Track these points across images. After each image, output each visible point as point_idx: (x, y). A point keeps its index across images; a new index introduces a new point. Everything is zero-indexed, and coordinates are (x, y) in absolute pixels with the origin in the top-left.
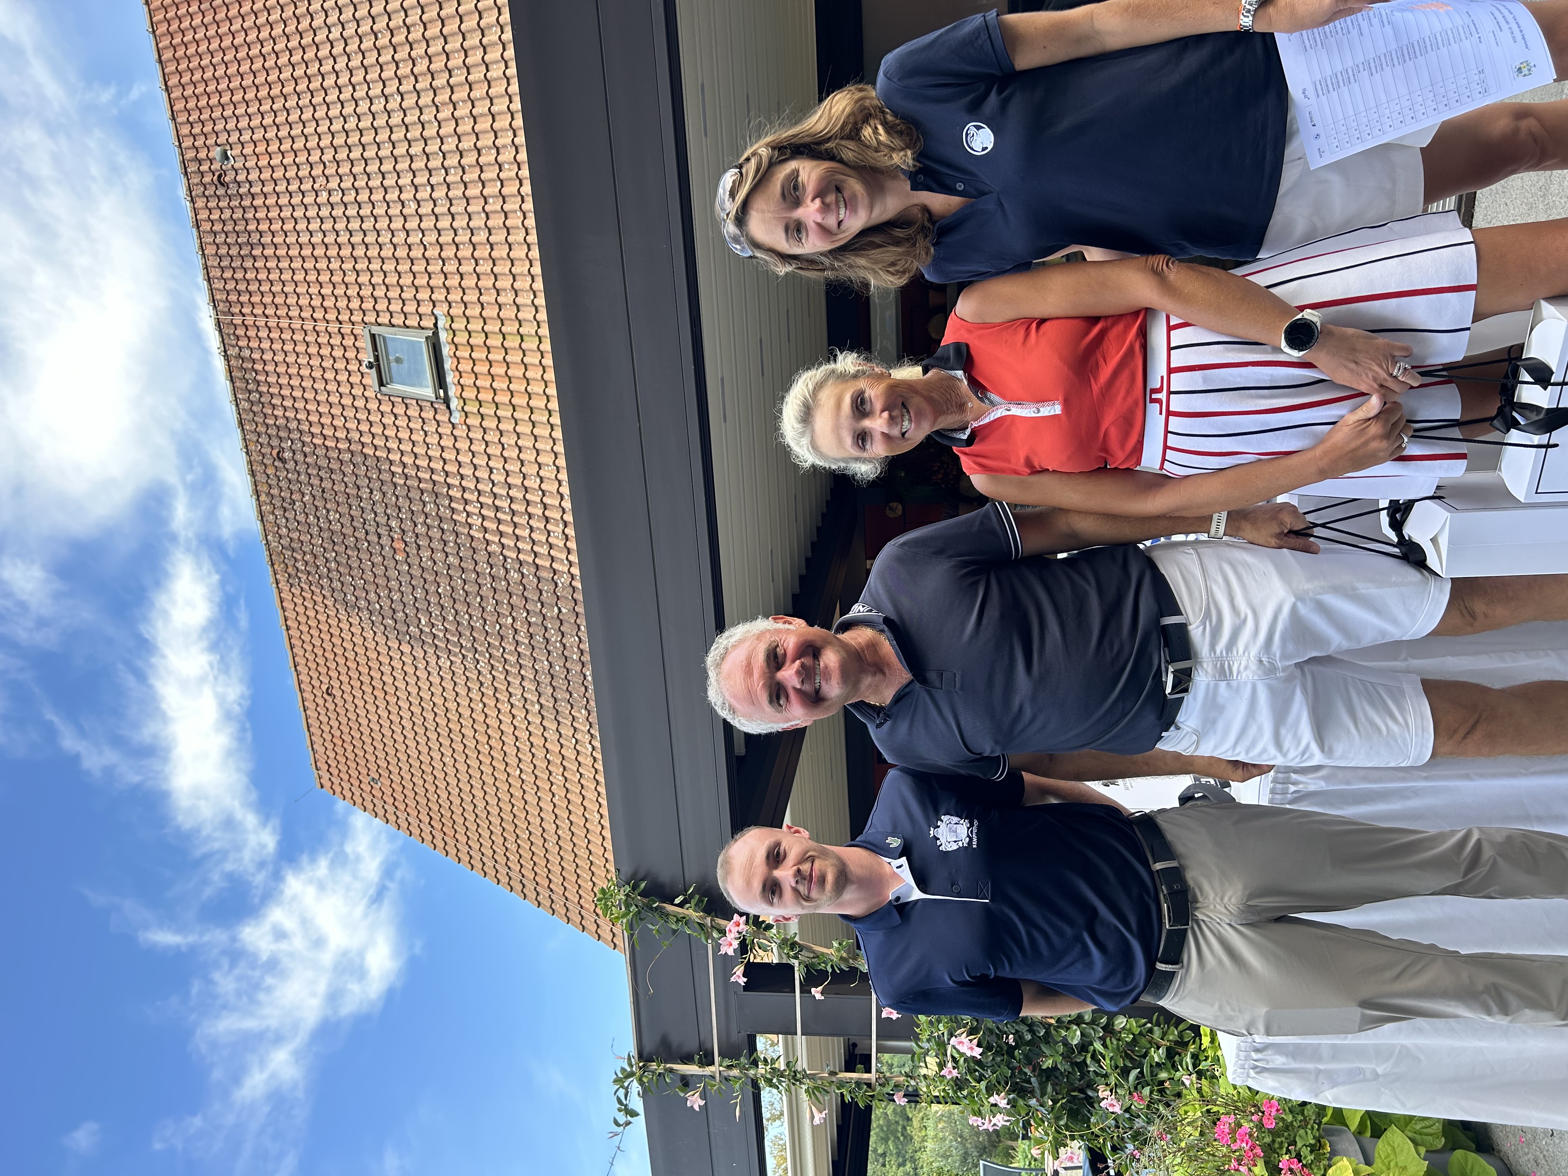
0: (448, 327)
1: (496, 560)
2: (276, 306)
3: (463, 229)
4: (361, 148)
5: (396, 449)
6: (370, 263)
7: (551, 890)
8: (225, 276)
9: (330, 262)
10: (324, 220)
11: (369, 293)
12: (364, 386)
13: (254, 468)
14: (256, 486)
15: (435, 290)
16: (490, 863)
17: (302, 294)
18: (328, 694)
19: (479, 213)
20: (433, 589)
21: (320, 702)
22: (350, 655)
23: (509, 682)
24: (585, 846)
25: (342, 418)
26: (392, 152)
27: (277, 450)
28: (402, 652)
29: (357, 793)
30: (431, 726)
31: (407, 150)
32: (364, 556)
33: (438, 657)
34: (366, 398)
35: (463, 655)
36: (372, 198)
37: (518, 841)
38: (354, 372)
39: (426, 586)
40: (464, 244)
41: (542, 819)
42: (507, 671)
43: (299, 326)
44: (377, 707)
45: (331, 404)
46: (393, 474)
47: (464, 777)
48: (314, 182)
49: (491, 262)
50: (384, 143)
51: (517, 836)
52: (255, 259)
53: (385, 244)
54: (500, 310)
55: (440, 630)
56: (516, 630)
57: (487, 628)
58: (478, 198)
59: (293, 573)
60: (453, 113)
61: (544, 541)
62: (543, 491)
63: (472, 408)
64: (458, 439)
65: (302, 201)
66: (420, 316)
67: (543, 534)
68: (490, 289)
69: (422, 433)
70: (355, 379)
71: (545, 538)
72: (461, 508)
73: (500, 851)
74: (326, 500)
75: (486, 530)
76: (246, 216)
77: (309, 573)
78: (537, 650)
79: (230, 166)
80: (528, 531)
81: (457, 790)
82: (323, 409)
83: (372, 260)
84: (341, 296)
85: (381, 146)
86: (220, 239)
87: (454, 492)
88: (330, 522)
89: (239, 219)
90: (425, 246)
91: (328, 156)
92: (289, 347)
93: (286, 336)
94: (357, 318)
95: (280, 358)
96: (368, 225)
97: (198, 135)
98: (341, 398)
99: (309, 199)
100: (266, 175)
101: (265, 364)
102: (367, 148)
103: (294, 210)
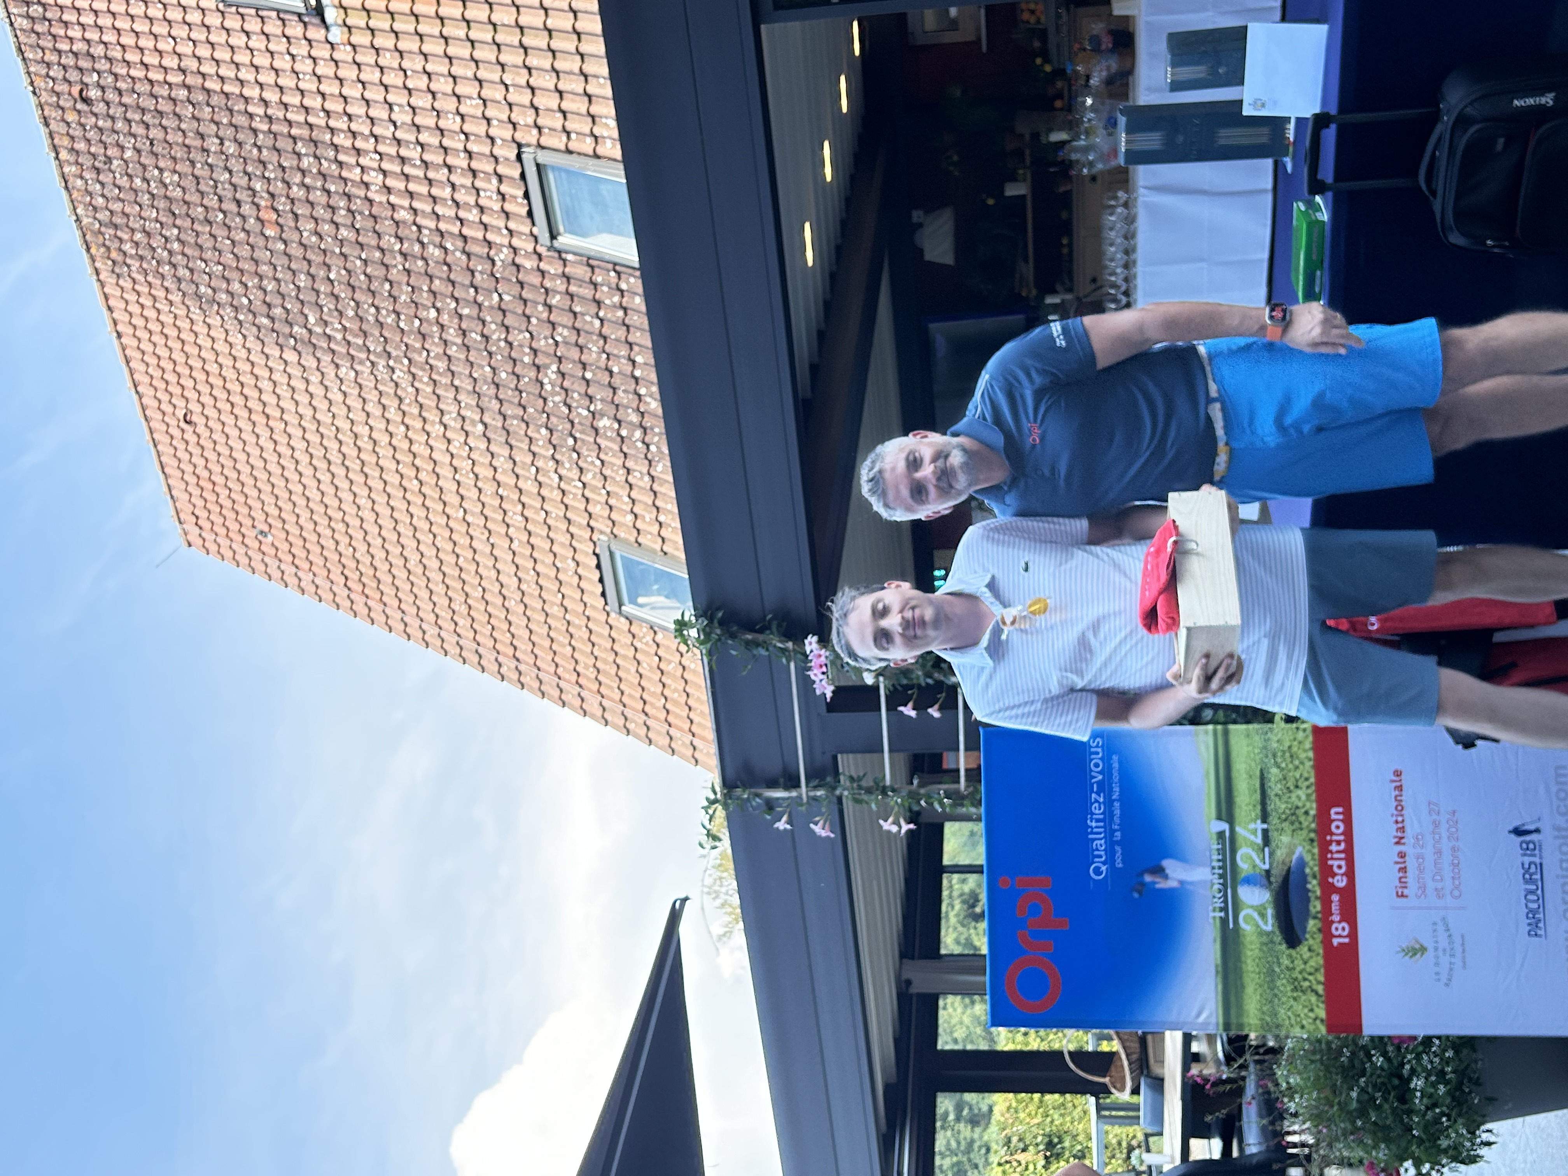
1: (407, 232)
5: (253, 81)
7: (518, 660)
13: (46, 113)
14: (53, 139)
18: (186, 422)
20: (322, 273)
21: (176, 433)
22: (213, 368)
23: (438, 397)
25: (170, 40)
27: (78, 88)
28: (285, 361)
29: (241, 550)
30: (336, 458)
32: (221, 232)
33: (337, 366)
34: (203, 10)
35: (372, 363)
37: (469, 601)
39: (312, 271)
42: (435, 381)
44: (258, 436)
45: (151, 20)
46: (251, 116)
47: (388, 524)
51: (467, 595)
55: (337, 330)
56: (442, 326)
57: (402, 324)
59: (120, 258)
61: (473, 203)
62: (466, 135)
63: (357, 20)
64: (341, 64)
67: (470, 194)
69: (288, 57)
71: (474, 199)
72: (353, 161)
73: (445, 614)
74: (156, 155)
75: (389, 190)
78: (473, 352)
80: (449, 190)
81: (380, 540)
82: (142, 27)
87: (341, 140)
88: (165, 186)
98: (166, 10)
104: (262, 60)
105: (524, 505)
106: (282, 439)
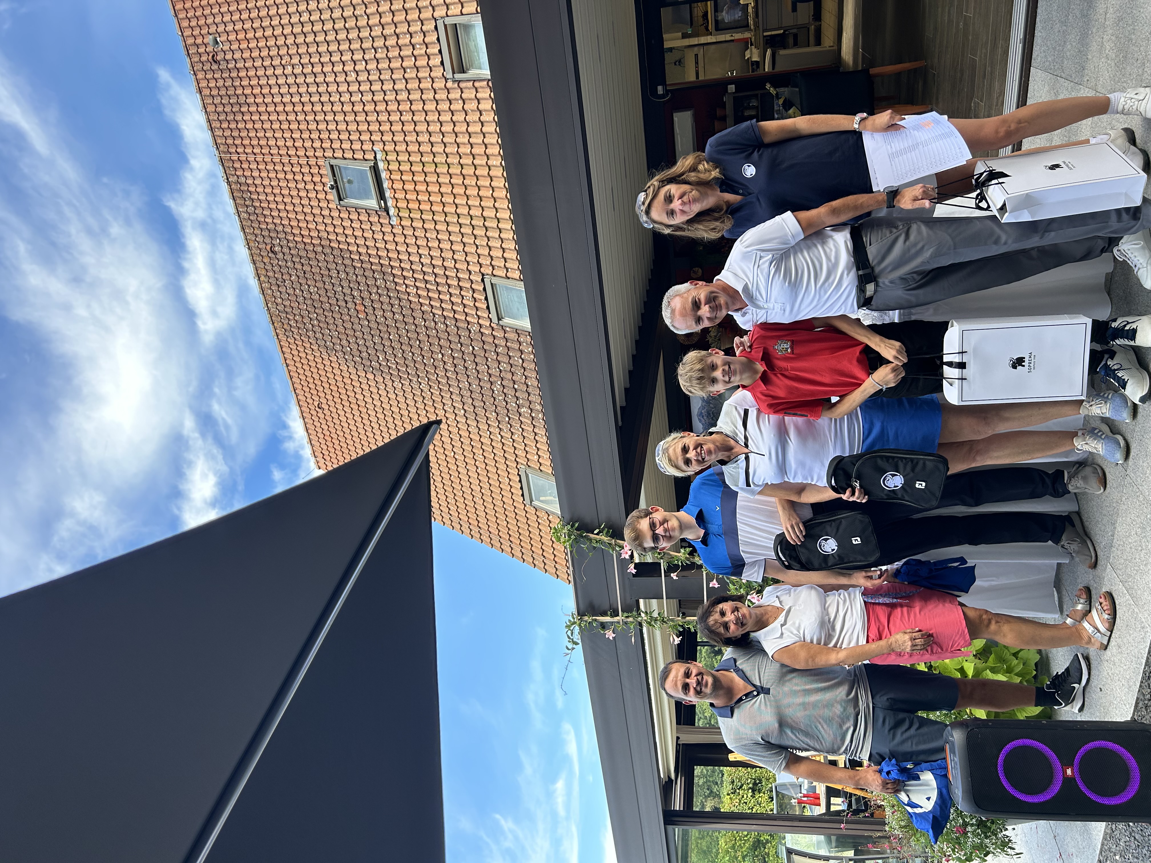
0: (384, 159)
1: (428, 316)
2: (261, 146)
3: (390, 91)
4: (313, 35)
5: (354, 243)
6: (325, 115)
7: (480, 528)
8: (223, 126)
9: (297, 115)
10: (291, 86)
11: (327, 137)
12: (328, 201)
13: (254, 258)
14: (257, 271)
15: (373, 133)
17: (279, 138)
18: (319, 408)
19: (400, 79)
20: (386, 336)
21: (314, 413)
23: (442, 396)
24: (500, 499)
25: (314, 223)
26: (336, 37)
27: (270, 246)
28: (368, 379)
31: (347, 36)
32: (337, 316)
34: (330, 209)
35: (410, 380)
36: (324, 70)
37: (456, 498)
38: (320, 191)
39: (381, 335)
40: (391, 101)
41: (471, 483)
42: (440, 389)
43: (278, 160)
44: (353, 415)
45: (305, 213)
46: (353, 260)
48: (282, 59)
49: (411, 113)
50: (329, 31)
51: (455, 495)
52: (242, 113)
53: (336, 102)
54: (420, 146)
55: (393, 364)
56: (444, 362)
57: (425, 361)
58: (399, 69)
59: (288, 328)
60: (377, 9)
61: (460, 302)
62: (457, 269)
63: (404, 214)
64: (396, 235)
65: (274, 73)
66: (364, 152)
67: (459, 298)
68: (411, 132)
69: (370, 232)
70: (321, 196)
71: (460, 300)
72: (402, 282)
74: (307, 278)
75: (419, 296)
76: (234, 84)
77: (299, 328)
78: (459, 375)
79: (220, 49)
80: (448, 296)
82: (301, 217)
83: (327, 114)
84: (307, 139)
85: (328, 33)
86: (217, 100)
87: (397, 272)
88: (311, 294)
89: (230, 86)
90: (364, 103)
91: (290, 41)
92: (272, 175)
93: (270, 167)
94: (319, 154)
95: (266, 182)
96: (322, 89)
97: (195, 27)
98: (312, 209)
99: (279, 72)
100: (246, 55)
101: (256, 187)
102: (317, 34)
103: (268, 79)
104: (358, 233)
105: (483, 450)
106: (365, 416)
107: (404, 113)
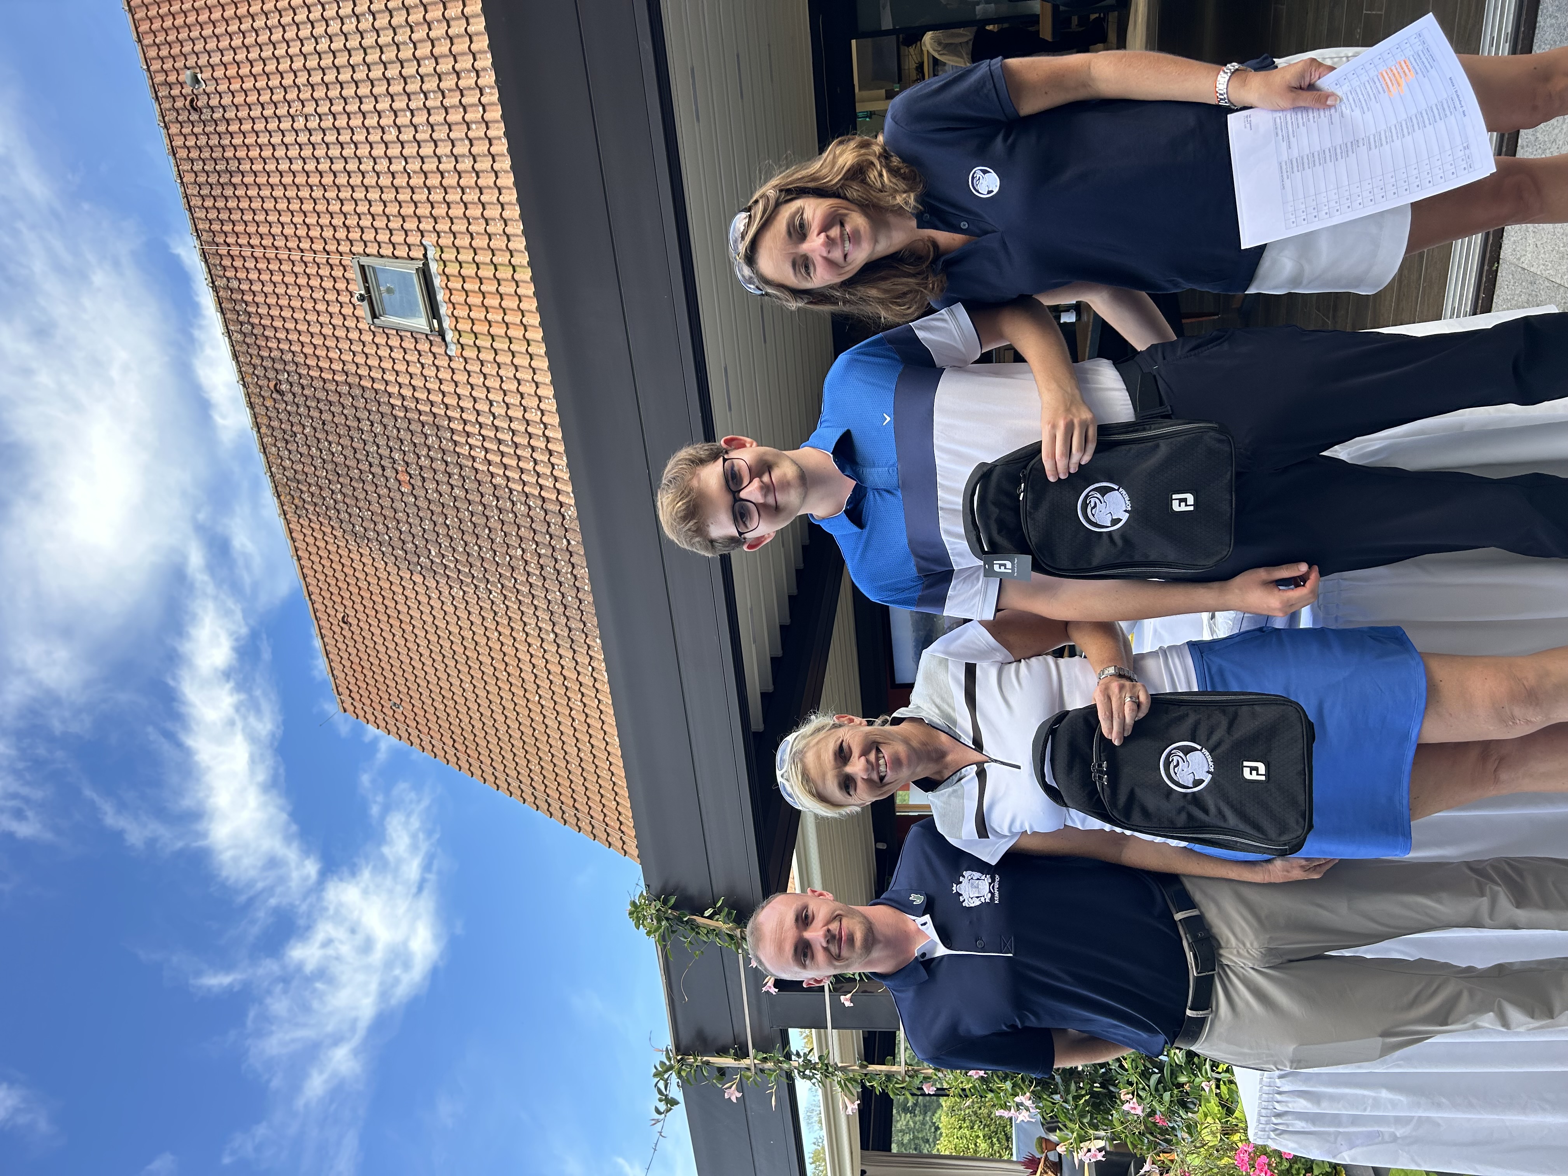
0: (438, 258)
1: (502, 492)
2: (261, 235)
3: (447, 156)
4: (335, 71)
5: (394, 381)
6: (353, 191)
7: (577, 809)
8: (206, 204)
9: (312, 190)
10: (303, 147)
11: (355, 223)
12: (357, 318)
13: (252, 400)
14: (256, 419)
15: (422, 219)
16: (515, 784)
17: (287, 223)
18: (344, 622)
19: (462, 140)
20: (441, 520)
21: (337, 630)
22: (363, 584)
23: (522, 612)
25: (337, 350)
26: (367, 75)
27: (274, 383)
28: (414, 582)
29: (380, 716)
30: (448, 653)
31: (384, 74)
32: (370, 488)
33: (451, 587)
34: (360, 330)
35: (475, 585)
36: (350, 123)
37: (541, 763)
38: (346, 303)
39: (434, 518)
40: (449, 172)
41: (564, 743)
42: (520, 601)
43: (286, 257)
44: (394, 635)
45: (324, 336)
46: (393, 407)
47: (484, 703)
48: (290, 107)
49: (478, 191)
51: (540, 758)
52: (235, 186)
53: (368, 172)
54: (490, 240)
55: (450, 561)
56: (526, 561)
57: (497, 559)
58: (460, 123)
59: (300, 504)
60: (428, 34)
61: (549, 474)
63: (467, 340)
64: (456, 371)
65: (278, 126)
66: (409, 246)
67: (547, 467)
68: (478, 218)
69: (418, 365)
70: (348, 310)
71: (550, 471)
72: (463, 440)
73: (524, 772)
74: (327, 432)
75: (490, 463)
76: (222, 142)
78: (548, 581)
79: (201, 90)
80: (532, 464)
81: (478, 714)
82: (318, 341)
83: (355, 189)
84: (326, 226)
85: (356, 69)
86: (198, 167)
87: (457, 426)
88: (333, 454)
89: (216, 146)
90: (409, 174)
91: (302, 79)
92: (277, 278)
93: (274, 266)
94: (344, 248)
95: (269, 289)
96: (348, 152)
97: (166, 57)
98: (335, 329)
99: (286, 125)
100: (239, 99)
101: (255, 296)
102: (341, 70)
103: (271, 136)
106: (411, 638)
107: (468, 190)
